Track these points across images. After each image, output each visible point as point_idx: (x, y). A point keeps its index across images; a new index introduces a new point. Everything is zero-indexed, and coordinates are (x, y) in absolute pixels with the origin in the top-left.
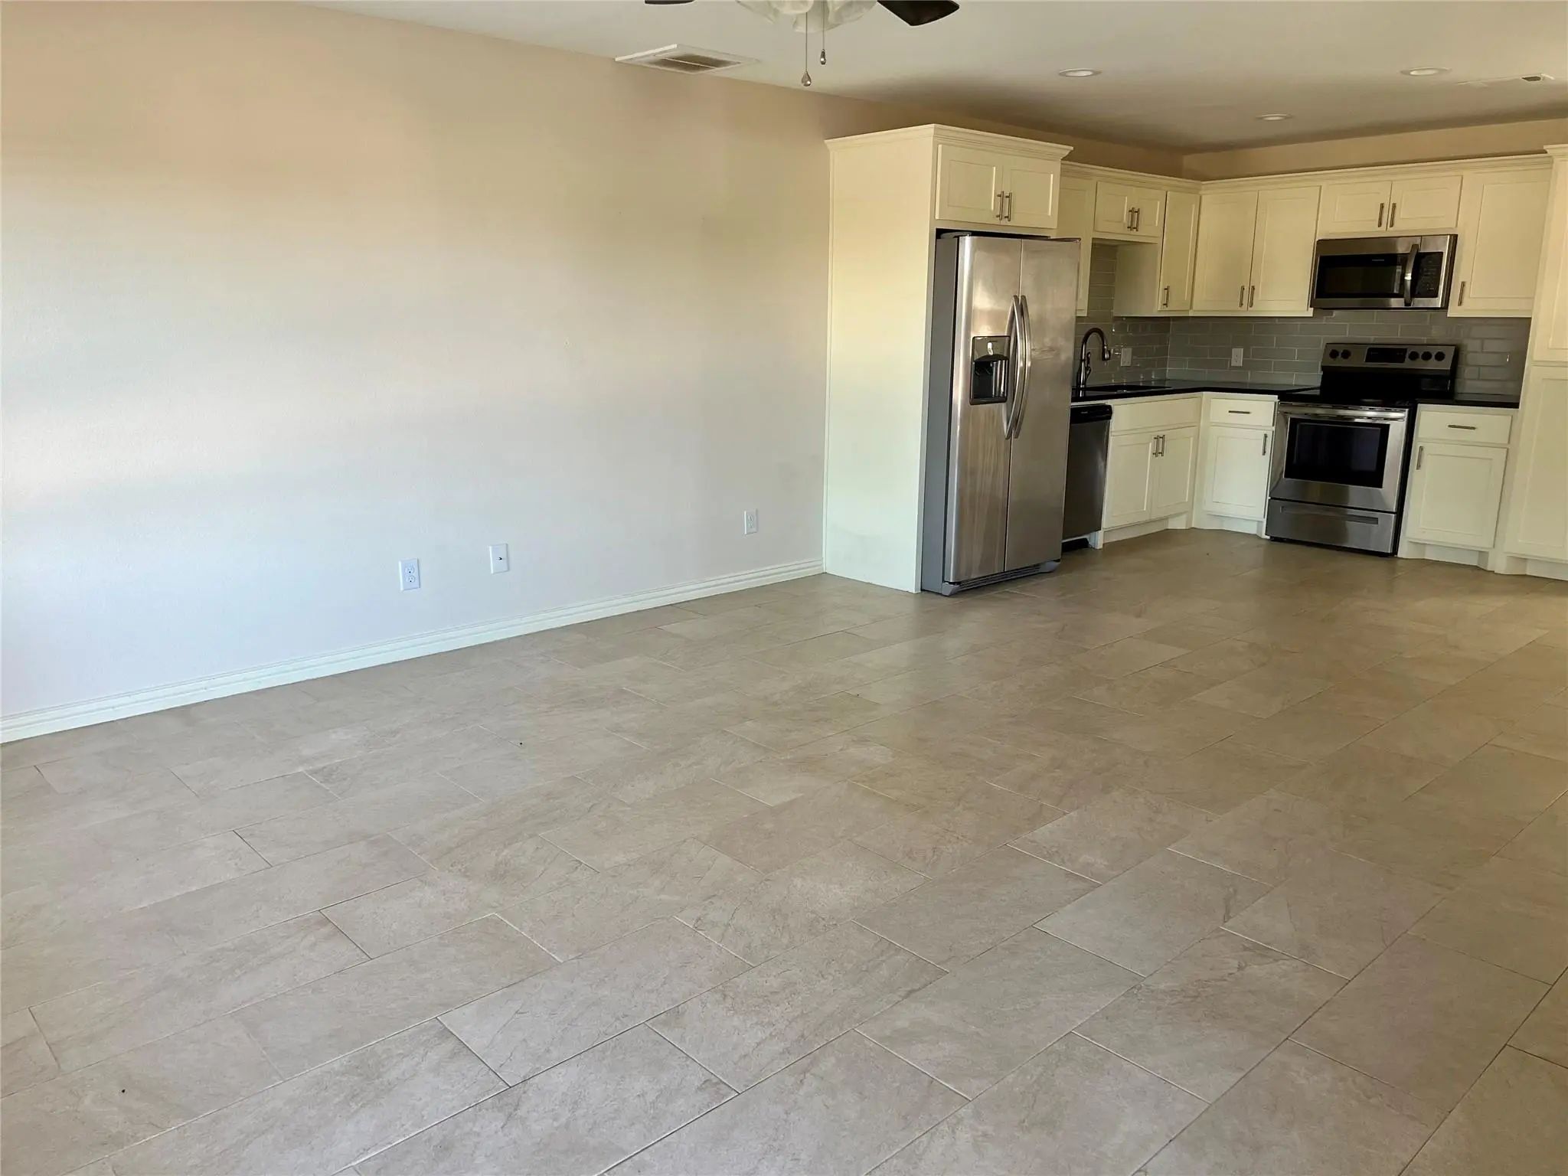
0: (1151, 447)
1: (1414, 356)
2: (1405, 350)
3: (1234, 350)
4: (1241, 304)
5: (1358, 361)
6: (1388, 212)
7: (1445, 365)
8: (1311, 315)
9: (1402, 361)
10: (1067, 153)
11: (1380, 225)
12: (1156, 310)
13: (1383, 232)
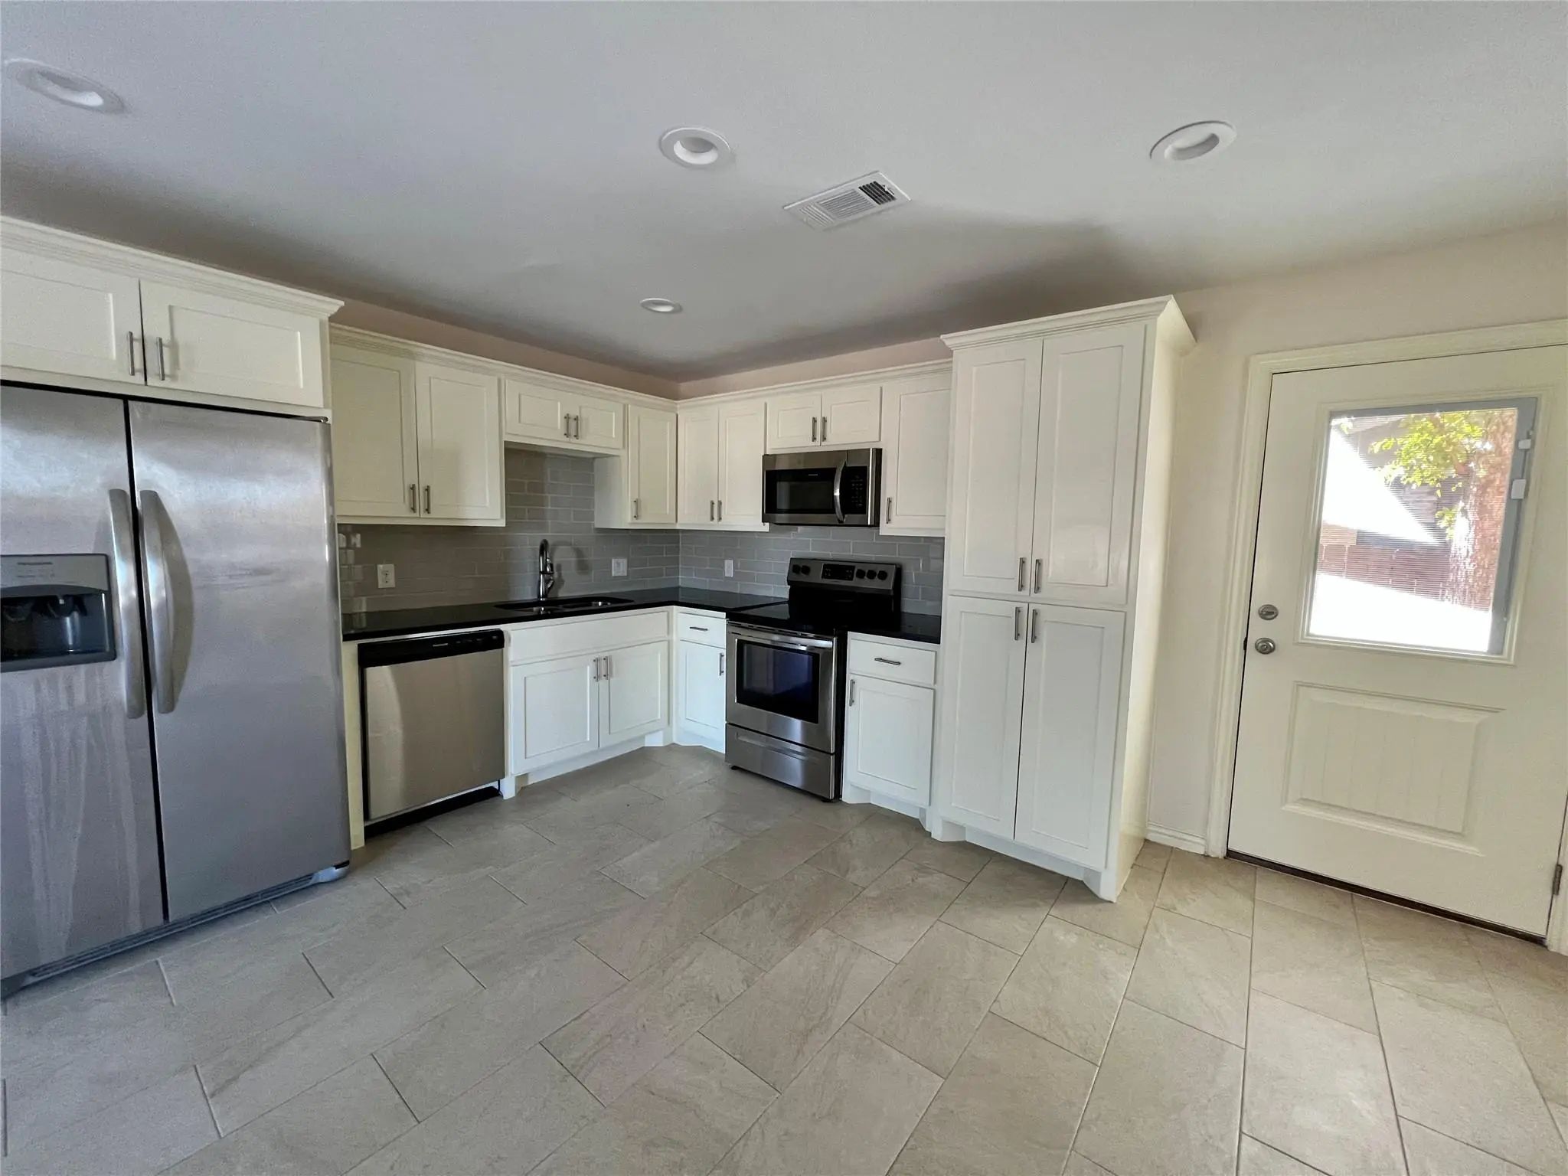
0: (589, 671)
1: (861, 574)
2: (853, 567)
3: (726, 562)
4: (712, 519)
5: (816, 577)
6: (819, 427)
7: (888, 585)
8: (768, 530)
9: (851, 579)
10: (335, 309)
11: (814, 439)
12: (624, 520)
13: (818, 447)
